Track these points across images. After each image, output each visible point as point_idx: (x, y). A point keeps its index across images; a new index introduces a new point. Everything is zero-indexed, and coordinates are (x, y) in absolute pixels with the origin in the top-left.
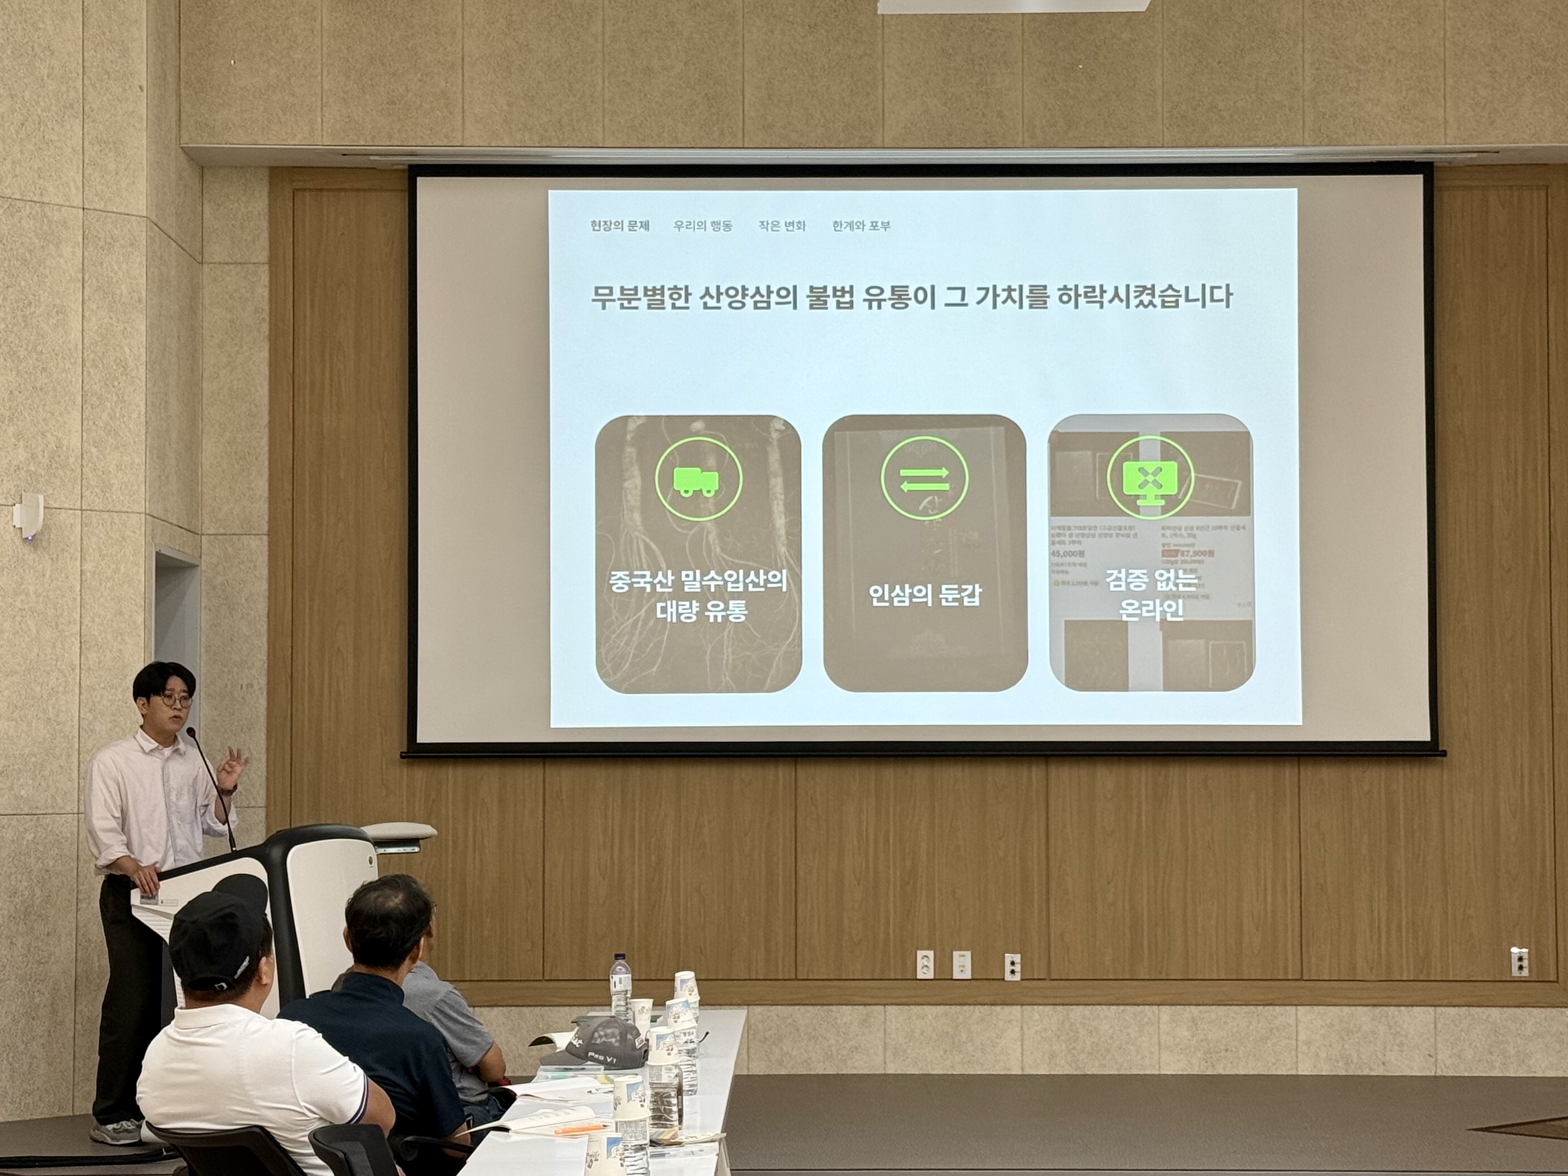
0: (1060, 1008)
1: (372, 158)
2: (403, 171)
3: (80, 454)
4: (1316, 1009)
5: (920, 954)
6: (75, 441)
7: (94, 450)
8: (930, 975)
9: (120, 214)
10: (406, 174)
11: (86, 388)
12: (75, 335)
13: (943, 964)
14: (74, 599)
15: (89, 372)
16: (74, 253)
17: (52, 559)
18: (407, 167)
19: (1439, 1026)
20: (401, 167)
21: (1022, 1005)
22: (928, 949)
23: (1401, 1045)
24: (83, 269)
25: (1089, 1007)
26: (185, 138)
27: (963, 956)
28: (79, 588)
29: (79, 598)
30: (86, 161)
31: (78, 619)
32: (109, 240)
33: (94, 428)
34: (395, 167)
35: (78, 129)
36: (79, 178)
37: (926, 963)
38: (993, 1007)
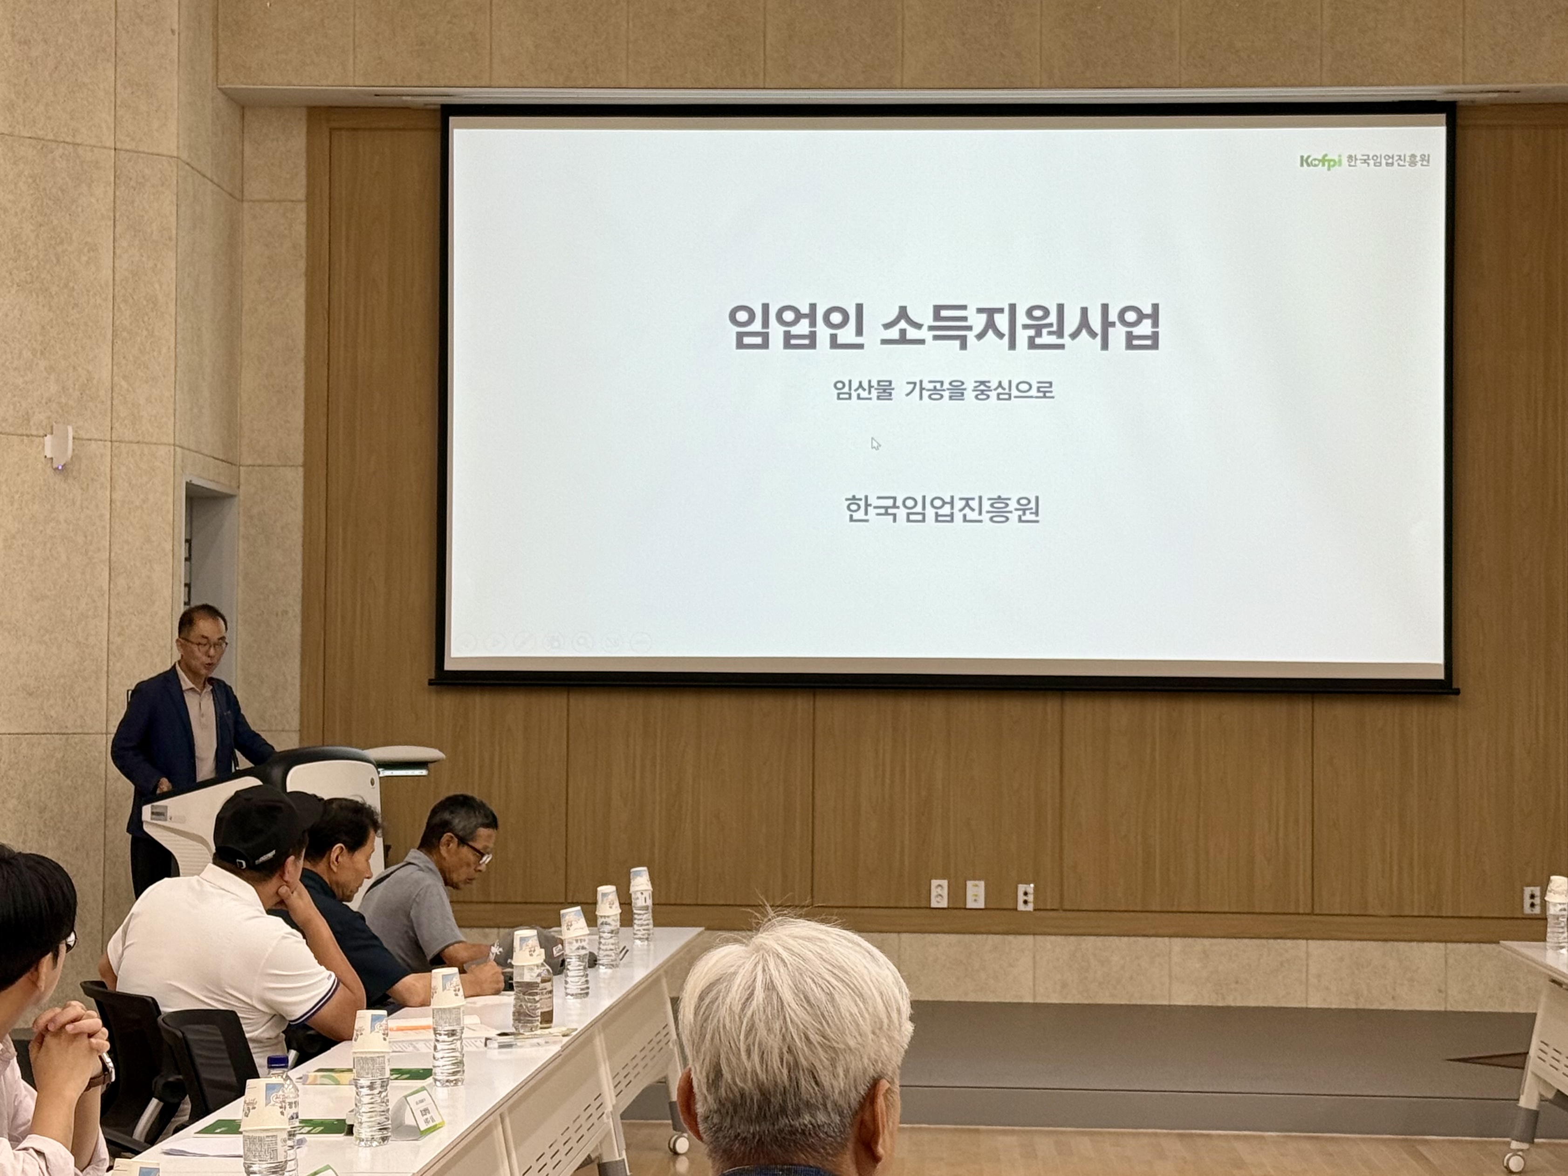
0: (1072, 938)
1: (404, 98)
2: (434, 110)
3: (109, 387)
4: (1327, 943)
5: (935, 883)
6: (106, 374)
7: (123, 383)
8: (944, 904)
9: (152, 154)
10: (439, 115)
11: (117, 323)
12: (106, 273)
13: (957, 893)
14: (104, 527)
15: (119, 308)
16: (106, 192)
17: (82, 489)
18: (439, 107)
19: (1451, 961)
20: (432, 107)
21: (1034, 934)
22: (943, 877)
23: (1411, 980)
24: (115, 207)
25: (1101, 938)
26: (222, 79)
27: (976, 886)
28: (108, 516)
29: (108, 526)
30: (118, 102)
31: (108, 547)
32: (141, 180)
33: (124, 362)
34: (429, 107)
35: (111, 73)
36: (111, 120)
37: (940, 892)
38: (1006, 937)
